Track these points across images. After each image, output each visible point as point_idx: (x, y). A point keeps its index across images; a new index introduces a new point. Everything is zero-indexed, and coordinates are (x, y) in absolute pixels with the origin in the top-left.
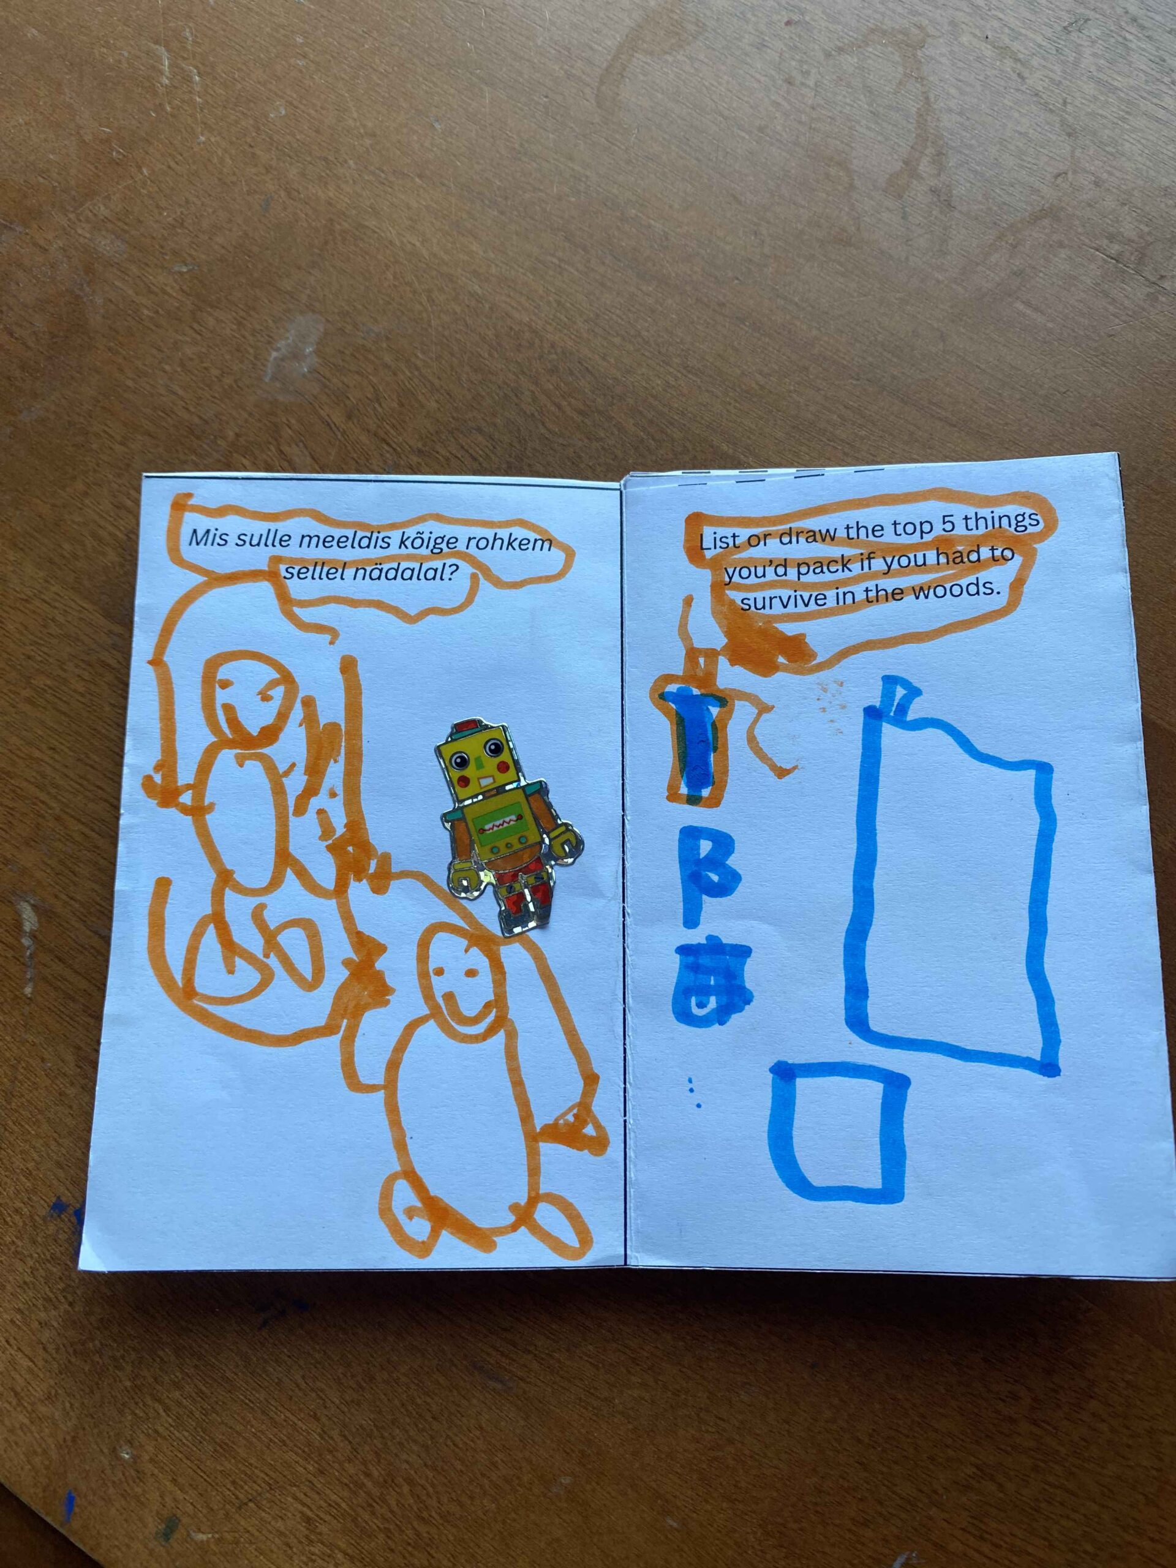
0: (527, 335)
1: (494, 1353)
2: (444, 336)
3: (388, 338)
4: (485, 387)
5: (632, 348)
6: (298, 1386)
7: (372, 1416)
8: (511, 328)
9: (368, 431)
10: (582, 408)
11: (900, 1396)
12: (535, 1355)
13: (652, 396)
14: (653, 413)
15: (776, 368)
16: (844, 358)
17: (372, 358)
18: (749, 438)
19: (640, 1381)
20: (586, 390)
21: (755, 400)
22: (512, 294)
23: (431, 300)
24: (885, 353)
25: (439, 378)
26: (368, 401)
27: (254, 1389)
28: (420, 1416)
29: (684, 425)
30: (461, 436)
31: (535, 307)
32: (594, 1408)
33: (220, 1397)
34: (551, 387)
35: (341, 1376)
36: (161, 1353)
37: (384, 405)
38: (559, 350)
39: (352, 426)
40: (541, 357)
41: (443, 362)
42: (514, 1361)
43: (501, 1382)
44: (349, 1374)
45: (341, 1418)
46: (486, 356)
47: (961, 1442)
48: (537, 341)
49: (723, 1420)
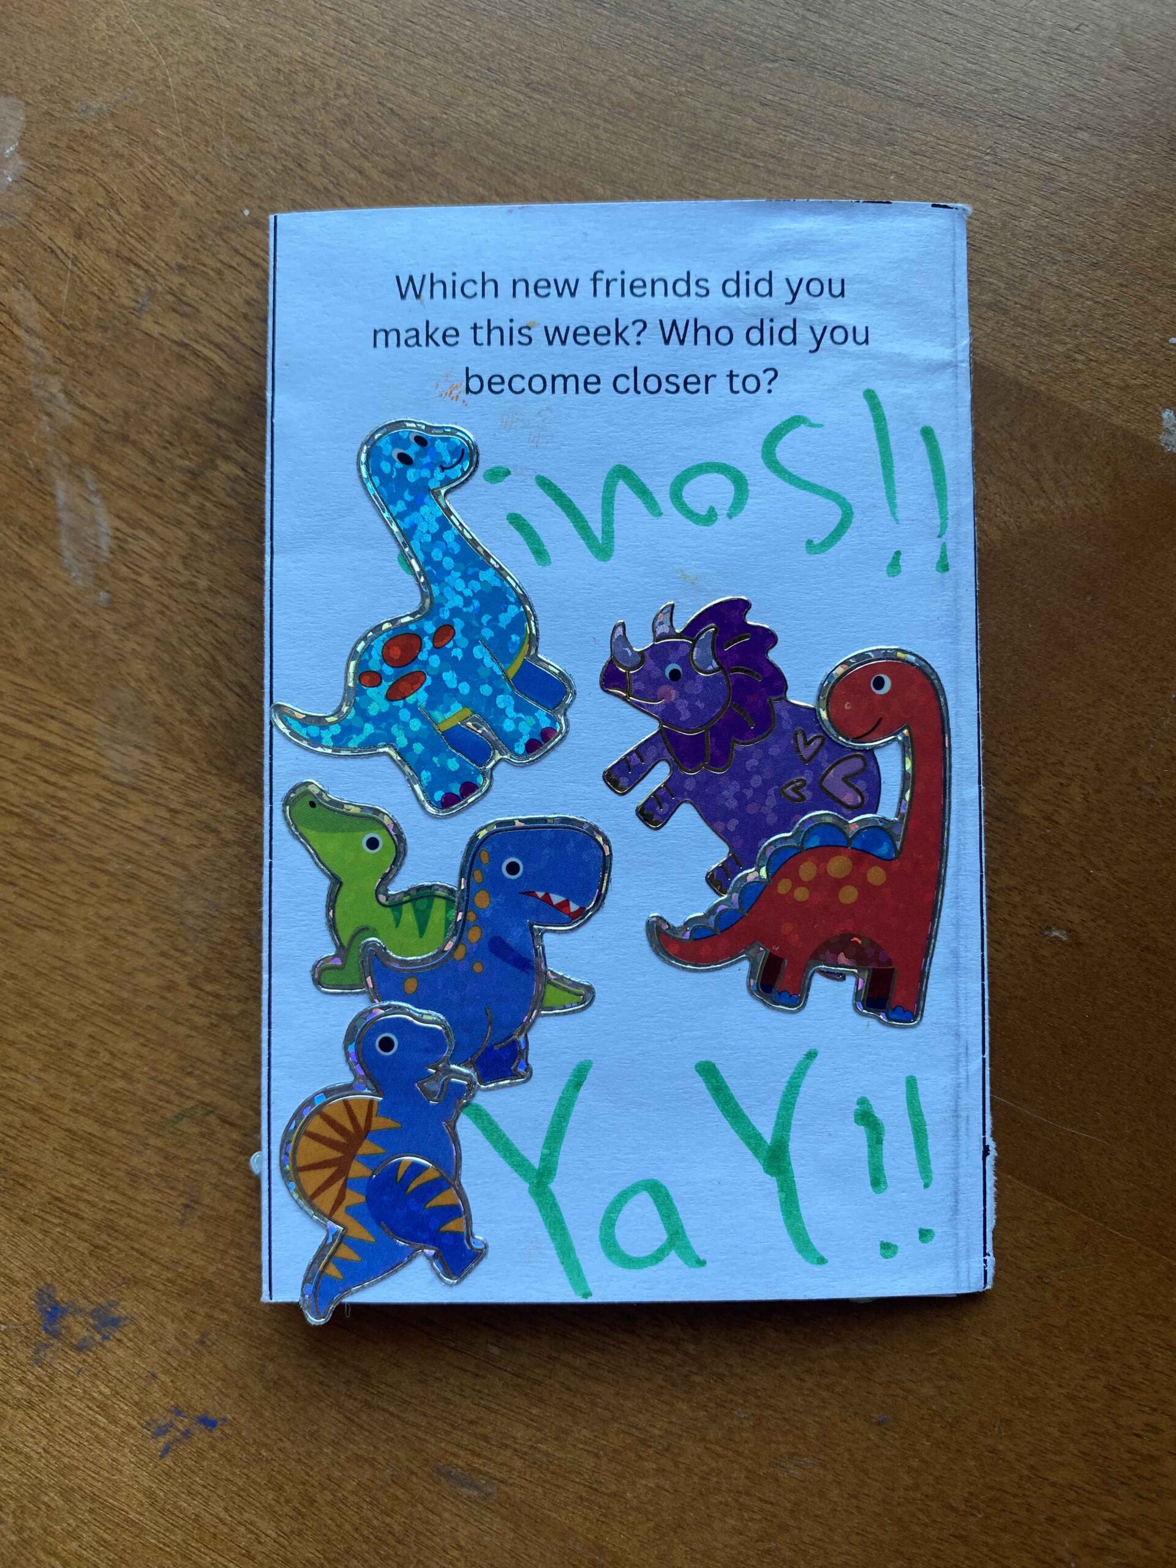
0: (302, 77)
1: (462, 1453)
2: (188, 99)
3: (112, 115)
4: (255, 162)
5: (450, 71)
6: (221, 1520)
7: (320, 1547)
8: (279, 70)
9: (108, 252)
10: (392, 167)
11: (1001, 1447)
12: (515, 1450)
13: (488, 134)
14: (492, 157)
15: (656, 63)
16: (751, 33)
17: (96, 146)
18: (632, 171)
19: (655, 1466)
20: (395, 141)
21: (633, 115)
22: (272, 20)
23: (163, 50)
24: (808, 15)
25: (190, 159)
26: (102, 210)
27: (167, 1530)
28: (380, 1540)
29: (538, 167)
30: (233, 236)
31: (307, 34)
32: (600, 1507)
33: (128, 1544)
34: (347, 146)
35: (273, 1502)
36: (46, 1499)
37: (123, 212)
38: (349, 91)
39: (85, 248)
40: (326, 104)
41: (194, 136)
42: (490, 1459)
43: (477, 1488)
44: (282, 1499)
45: (281, 1553)
46: (249, 115)
47: (1087, 1495)
48: (317, 82)
49: (772, 1503)
